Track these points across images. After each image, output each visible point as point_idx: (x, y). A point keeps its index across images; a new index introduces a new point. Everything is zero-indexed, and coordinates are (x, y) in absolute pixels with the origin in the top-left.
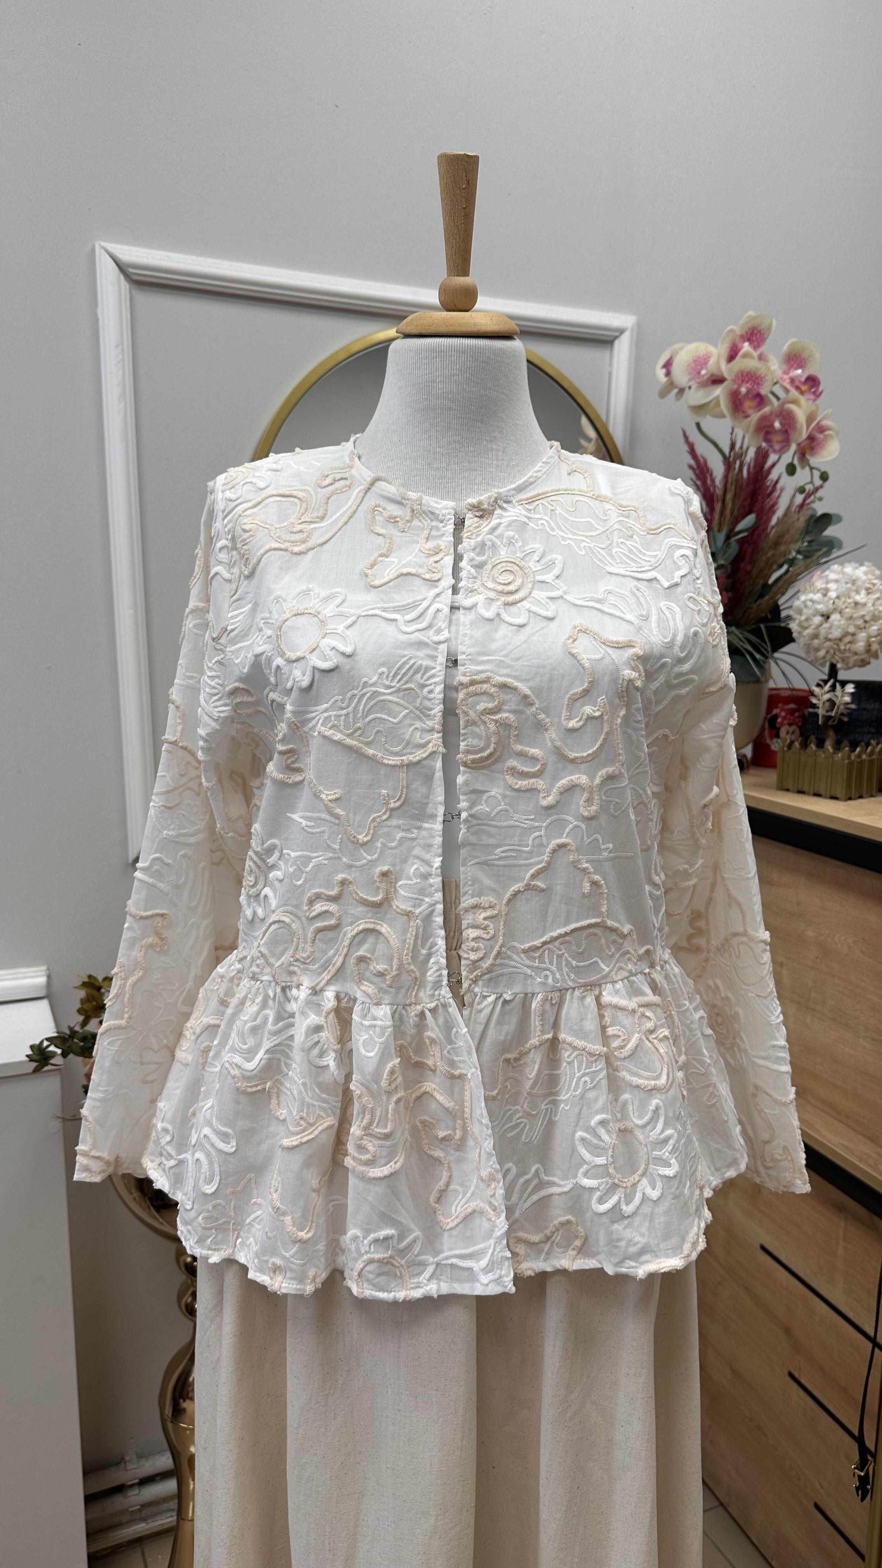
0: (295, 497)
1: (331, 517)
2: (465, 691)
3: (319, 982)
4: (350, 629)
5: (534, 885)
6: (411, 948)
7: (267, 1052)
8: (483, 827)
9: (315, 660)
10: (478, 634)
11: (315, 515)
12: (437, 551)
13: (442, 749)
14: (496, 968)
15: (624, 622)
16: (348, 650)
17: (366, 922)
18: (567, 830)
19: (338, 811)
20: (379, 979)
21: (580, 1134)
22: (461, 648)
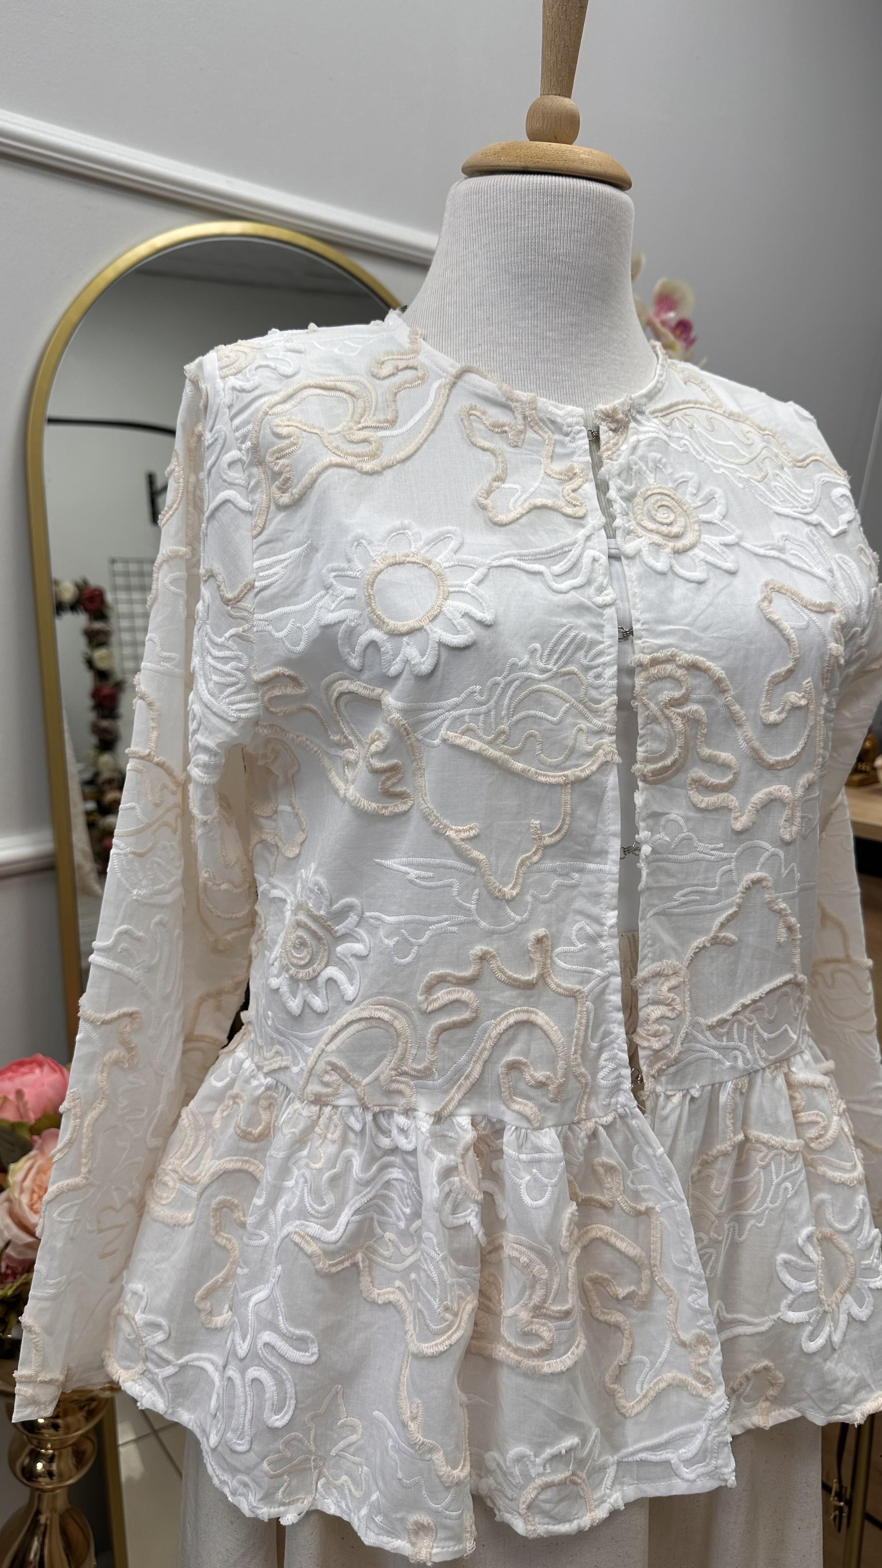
0: (342, 391)
1: (406, 421)
2: (644, 675)
3: (447, 1105)
4: (482, 586)
5: (724, 938)
6: (581, 1042)
7: (355, 1213)
8: (661, 864)
9: (440, 632)
10: (651, 593)
11: (382, 417)
12: (570, 476)
13: (617, 759)
14: (683, 1056)
15: (815, 580)
16: (488, 617)
17: (517, 1012)
18: (762, 860)
19: (476, 854)
20: (539, 1092)
21: (782, 1256)
22: (635, 614)
